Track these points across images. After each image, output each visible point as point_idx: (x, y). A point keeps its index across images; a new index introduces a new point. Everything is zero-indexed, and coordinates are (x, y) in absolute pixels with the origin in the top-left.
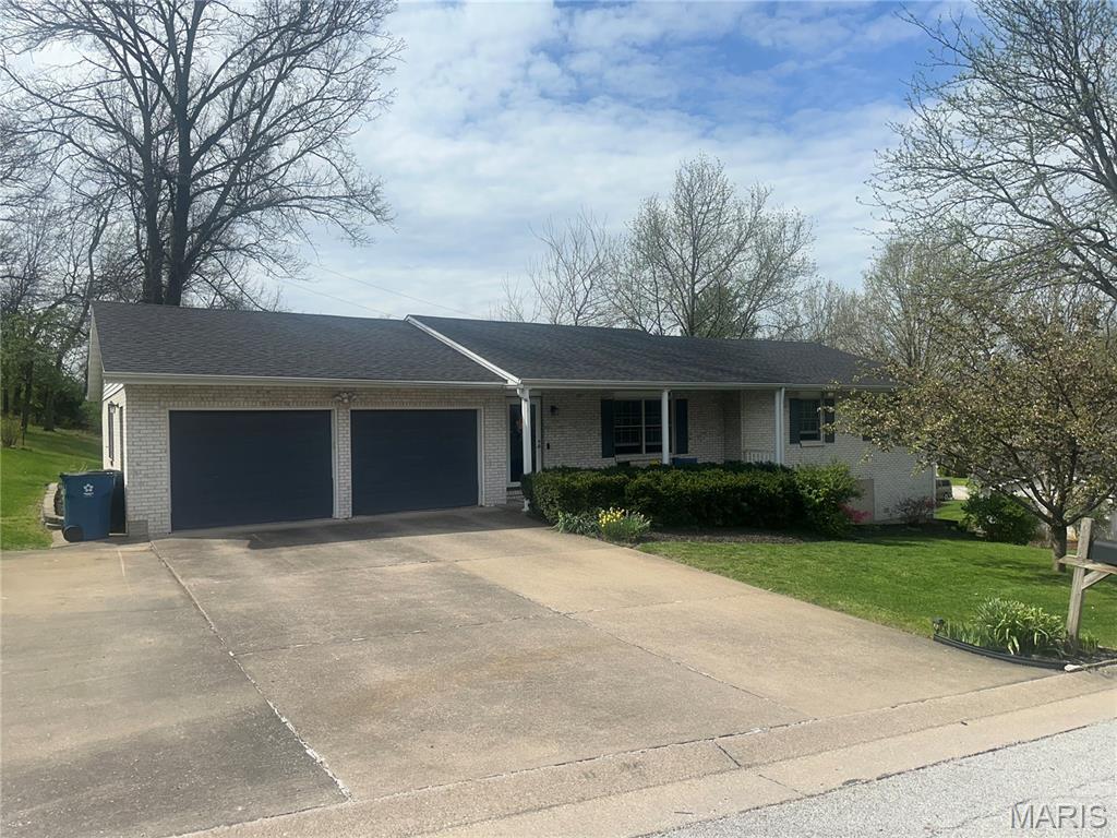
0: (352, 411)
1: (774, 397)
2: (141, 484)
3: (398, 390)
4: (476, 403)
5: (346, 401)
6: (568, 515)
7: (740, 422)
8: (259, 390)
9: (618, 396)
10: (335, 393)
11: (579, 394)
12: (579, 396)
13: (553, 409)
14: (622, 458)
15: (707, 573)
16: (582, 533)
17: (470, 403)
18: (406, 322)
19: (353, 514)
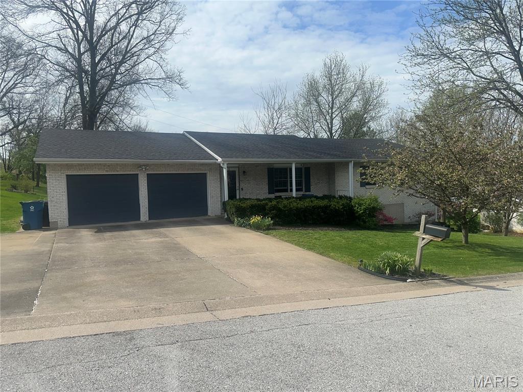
0: (147, 174)
1: (349, 166)
2: (54, 206)
3: (168, 164)
4: (205, 170)
5: (144, 170)
6: (239, 219)
7: (335, 177)
8: (105, 165)
9: (276, 166)
10: (140, 166)
11: (257, 165)
12: (256, 166)
13: (244, 172)
14: (278, 194)
15: (285, 243)
16: (244, 227)
17: (202, 170)
18: (183, 135)
19: (149, 219)
